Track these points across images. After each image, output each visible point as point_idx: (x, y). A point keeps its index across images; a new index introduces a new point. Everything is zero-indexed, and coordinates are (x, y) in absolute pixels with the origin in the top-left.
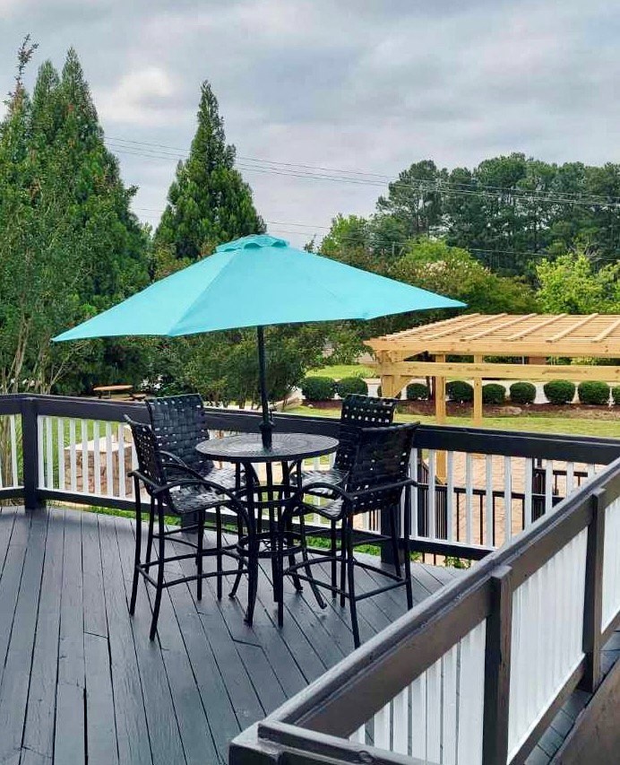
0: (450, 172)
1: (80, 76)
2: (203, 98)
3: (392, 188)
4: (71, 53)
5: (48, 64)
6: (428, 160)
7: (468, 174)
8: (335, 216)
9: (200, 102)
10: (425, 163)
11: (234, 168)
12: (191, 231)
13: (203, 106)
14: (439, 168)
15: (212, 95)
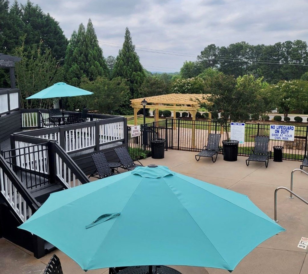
0: (220, 48)
1: (92, 26)
2: (126, 32)
3: (202, 53)
4: (90, 20)
5: (82, 24)
6: (213, 44)
7: (226, 48)
8: (185, 61)
9: (125, 33)
10: (212, 45)
11: (135, 51)
12: (121, 69)
13: (126, 34)
14: (217, 47)
15: (129, 31)
